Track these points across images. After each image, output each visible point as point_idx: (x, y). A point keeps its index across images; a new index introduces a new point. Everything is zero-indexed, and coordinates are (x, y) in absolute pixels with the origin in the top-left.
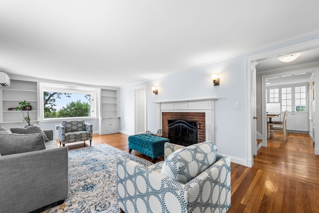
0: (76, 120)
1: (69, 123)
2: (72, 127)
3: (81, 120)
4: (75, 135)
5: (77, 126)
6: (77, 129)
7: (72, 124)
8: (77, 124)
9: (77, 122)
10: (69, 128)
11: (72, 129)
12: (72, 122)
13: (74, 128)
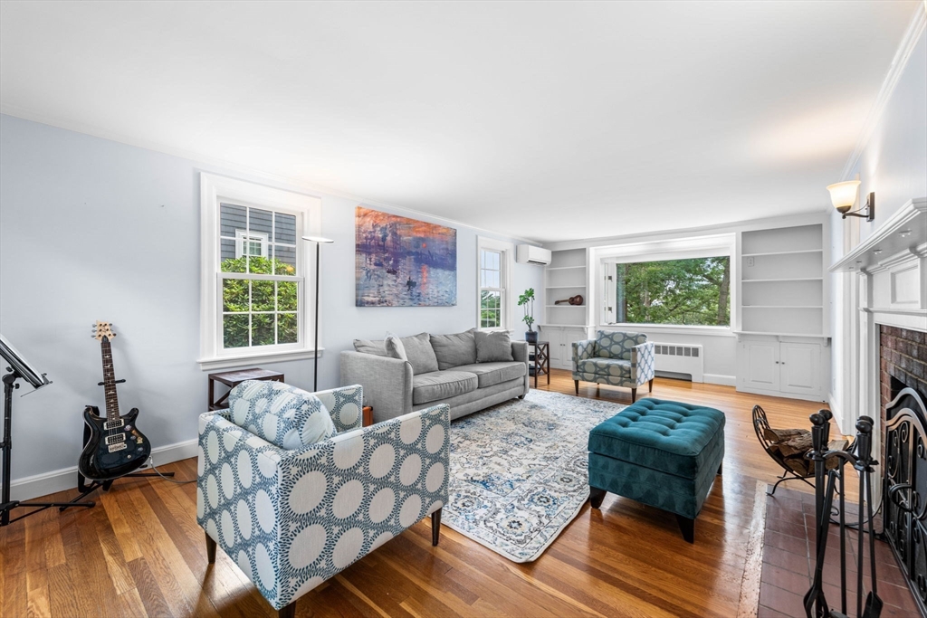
0: (624, 332)
1: (607, 336)
2: (610, 346)
3: (636, 333)
4: (595, 365)
5: (623, 347)
6: (622, 353)
7: (612, 340)
8: (623, 341)
9: (625, 335)
10: (605, 348)
11: (610, 352)
12: (613, 334)
13: (616, 349)
